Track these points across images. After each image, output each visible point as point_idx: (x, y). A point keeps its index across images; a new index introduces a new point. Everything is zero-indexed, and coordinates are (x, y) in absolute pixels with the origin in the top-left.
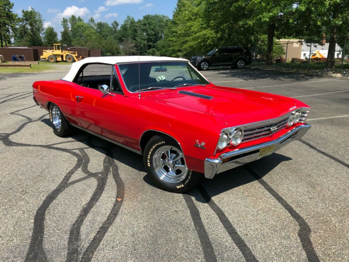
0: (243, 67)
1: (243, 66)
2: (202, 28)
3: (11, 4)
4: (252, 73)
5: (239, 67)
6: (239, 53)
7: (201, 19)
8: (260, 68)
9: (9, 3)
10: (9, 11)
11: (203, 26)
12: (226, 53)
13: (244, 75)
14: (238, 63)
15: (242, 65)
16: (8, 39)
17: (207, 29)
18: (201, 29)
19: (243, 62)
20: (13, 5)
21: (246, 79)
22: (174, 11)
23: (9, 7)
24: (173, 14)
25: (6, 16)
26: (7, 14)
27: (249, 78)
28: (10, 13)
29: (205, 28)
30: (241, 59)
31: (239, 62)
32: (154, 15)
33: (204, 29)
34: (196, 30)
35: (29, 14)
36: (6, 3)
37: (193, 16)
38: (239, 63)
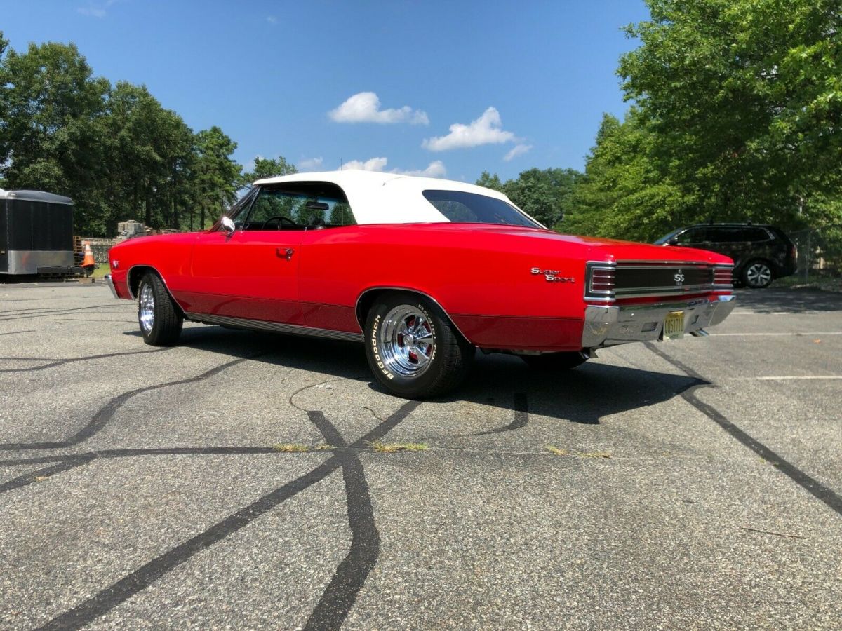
0: (765, 283)
1: (766, 279)
2: (647, 181)
3: (232, 143)
4: (791, 297)
5: (753, 282)
6: (749, 243)
7: (646, 160)
8: (823, 288)
9: (228, 142)
10: (226, 158)
11: (650, 175)
12: (709, 240)
13: (762, 301)
14: (749, 272)
15: (762, 278)
16: (215, 217)
17: (661, 183)
18: (644, 182)
19: (766, 270)
20: (236, 147)
21: (767, 310)
22: (587, 157)
23: (227, 150)
24: (586, 163)
25: (219, 170)
26: (221, 164)
27: (779, 308)
28: (226, 162)
29: (656, 182)
30: (762, 260)
31: (753, 268)
32: (544, 170)
33: (654, 184)
34: (630, 185)
35: (268, 166)
36: (221, 142)
37: (625, 153)
38: (752, 271)
